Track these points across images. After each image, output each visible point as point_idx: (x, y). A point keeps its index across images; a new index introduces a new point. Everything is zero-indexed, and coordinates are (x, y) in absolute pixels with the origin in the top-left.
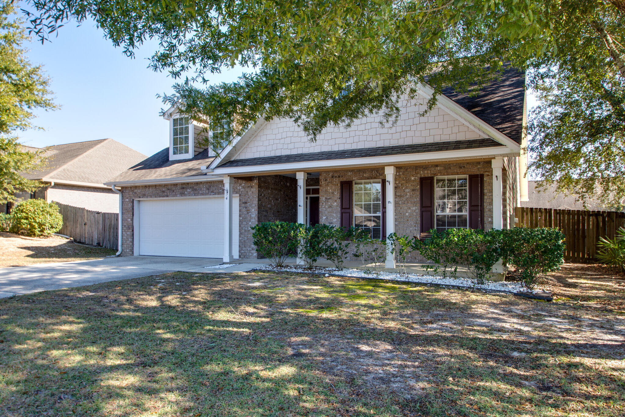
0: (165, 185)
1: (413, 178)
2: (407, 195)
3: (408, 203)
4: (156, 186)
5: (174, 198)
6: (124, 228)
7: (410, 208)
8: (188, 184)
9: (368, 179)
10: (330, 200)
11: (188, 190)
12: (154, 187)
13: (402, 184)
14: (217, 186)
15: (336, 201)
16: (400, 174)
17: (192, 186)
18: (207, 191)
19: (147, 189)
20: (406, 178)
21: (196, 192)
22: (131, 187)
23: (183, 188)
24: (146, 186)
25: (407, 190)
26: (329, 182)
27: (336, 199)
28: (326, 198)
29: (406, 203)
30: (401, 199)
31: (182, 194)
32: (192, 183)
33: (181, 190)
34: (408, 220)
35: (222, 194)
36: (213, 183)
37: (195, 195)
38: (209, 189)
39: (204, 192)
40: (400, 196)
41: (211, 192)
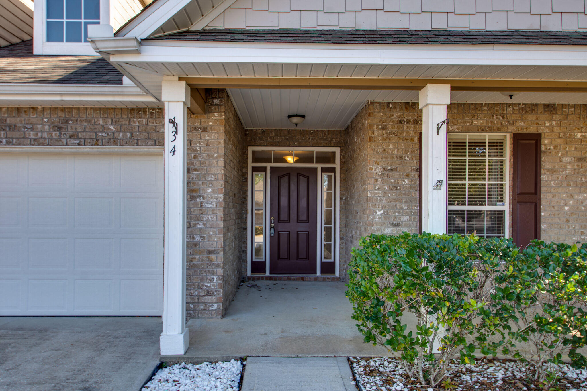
1: (579, 135)
2: (566, 168)
3: (569, 185)
7: (572, 196)
9: (483, 131)
10: (393, 173)
13: (556, 147)
14: (89, 121)
15: (408, 175)
16: (551, 126)
18: (55, 134)
20: (565, 133)
21: (16, 134)
25: (567, 159)
26: (392, 133)
27: (407, 171)
28: (384, 169)
29: (564, 184)
30: (555, 176)
34: (568, 221)
35: (108, 143)
36: (74, 112)
37: (8, 143)
38: (60, 129)
39: (45, 135)
40: (553, 171)
41: (71, 137)
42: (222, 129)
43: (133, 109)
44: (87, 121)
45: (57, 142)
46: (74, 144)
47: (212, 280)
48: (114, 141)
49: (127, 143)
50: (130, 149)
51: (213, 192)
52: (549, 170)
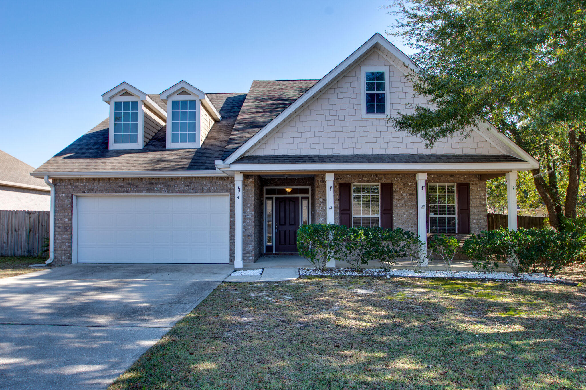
0: (124, 179)
1: (410, 184)
2: (404, 198)
3: (406, 206)
4: (109, 179)
5: (138, 194)
6: (59, 230)
7: (407, 211)
8: (159, 178)
9: (367, 182)
11: (159, 186)
12: (108, 181)
13: (400, 189)
14: (200, 183)
16: (397, 180)
17: (164, 181)
18: (186, 188)
19: (96, 183)
20: (403, 183)
21: (171, 188)
22: (69, 180)
23: (152, 183)
24: (94, 179)
25: (405, 194)
28: (324, 200)
29: (404, 205)
30: (400, 202)
31: (150, 190)
32: (164, 178)
33: (148, 186)
34: (405, 222)
35: (207, 191)
36: (194, 179)
37: (168, 192)
38: (188, 186)
39: (182, 189)
40: (398, 200)
41: (193, 189)
42: (253, 185)
43: (217, 178)
44: (199, 183)
45: (187, 191)
46: (194, 192)
47: (249, 247)
48: (209, 191)
49: (215, 191)
50: (216, 194)
51: (250, 211)
52: (397, 199)
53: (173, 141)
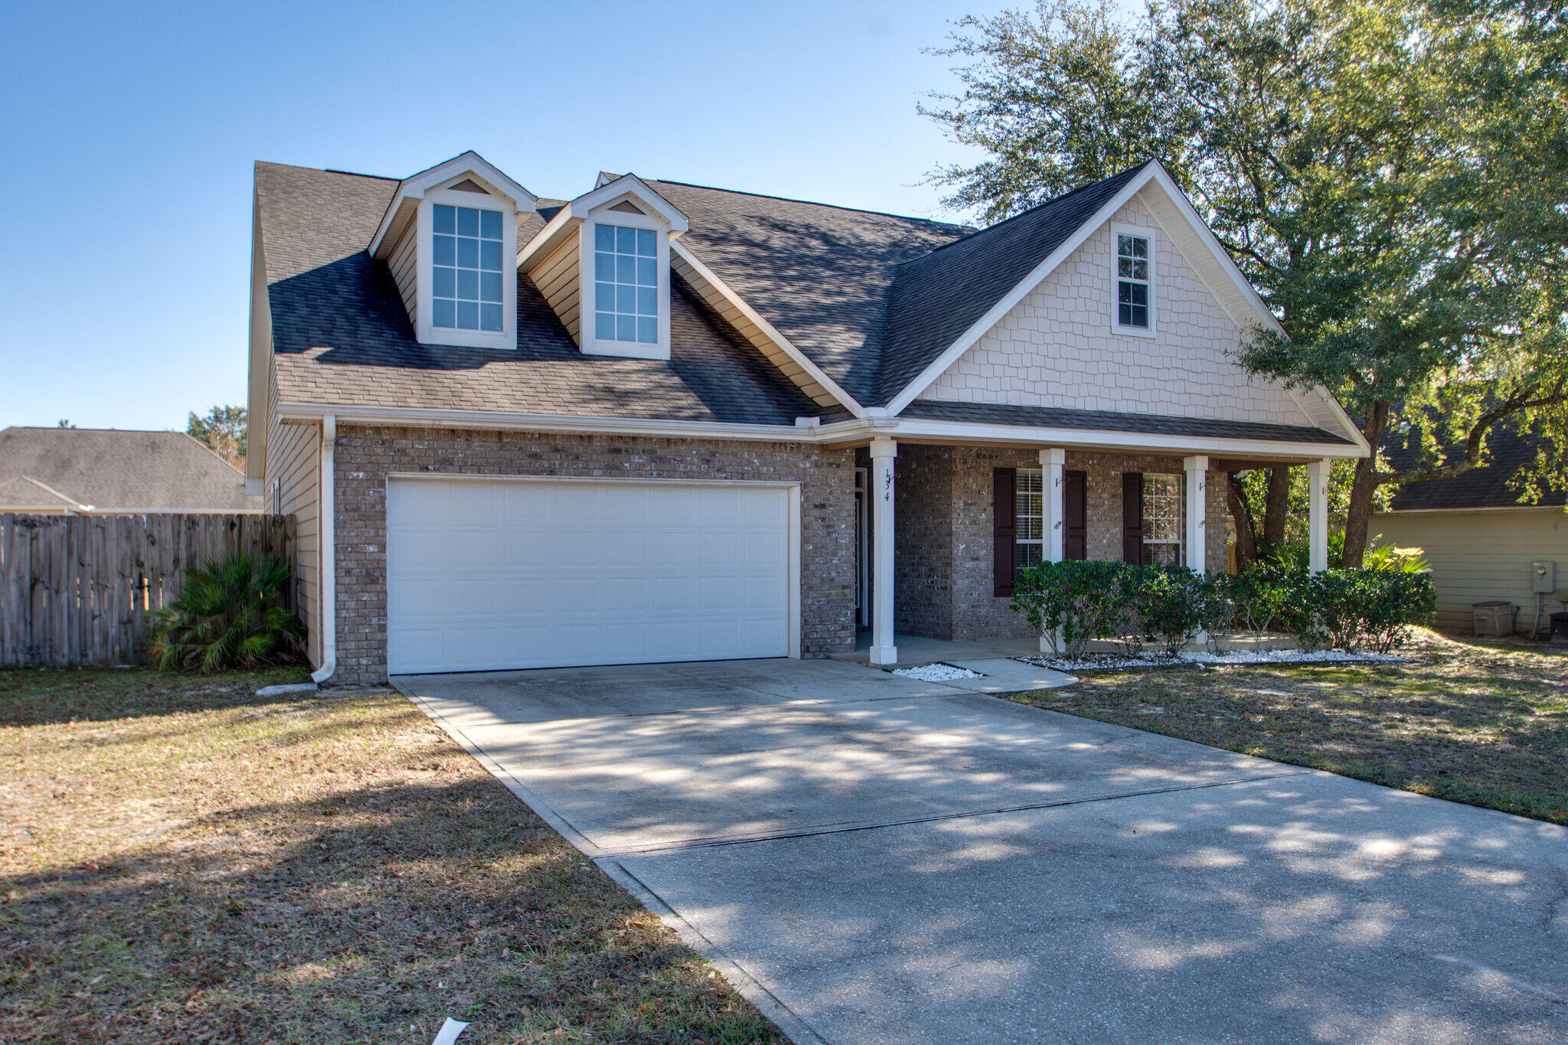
0: (543, 436)
2: (1104, 504)
3: (1106, 519)
4: (500, 434)
5: (584, 479)
6: (347, 580)
8: (634, 438)
10: (973, 507)
11: (637, 460)
12: (495, 438)
13: (1097, 484)
14: (735, 455)
15: (985, 510)
16: (1093, 464)
17: (648, 447)
18: (704, 467)
19: (460, 443)
20: (1103, 471)
21: (666, 466)
22: (378, 429)
23: (618, 451)
24: (453, 432)
26: (971, 467)
29: (1103, 519)
30: (1096, 511)
31: (612, 470)
32: (648, 439)
33: (609, 458)
35: (753, 477)
36: (721, 445)
37: (659, 475)
38: (708, 461)
39: (695, 468)
41: (718, 470)
42: (852, 465)
43: (775, 443)
44: (732, 454)
45: (701, 475)
46: (721, 478)
47: (846, 615)
48: (759, 476)
49: (771, 478)
50: (769, 483)
51: (847, 527)
53: (599, 335)
